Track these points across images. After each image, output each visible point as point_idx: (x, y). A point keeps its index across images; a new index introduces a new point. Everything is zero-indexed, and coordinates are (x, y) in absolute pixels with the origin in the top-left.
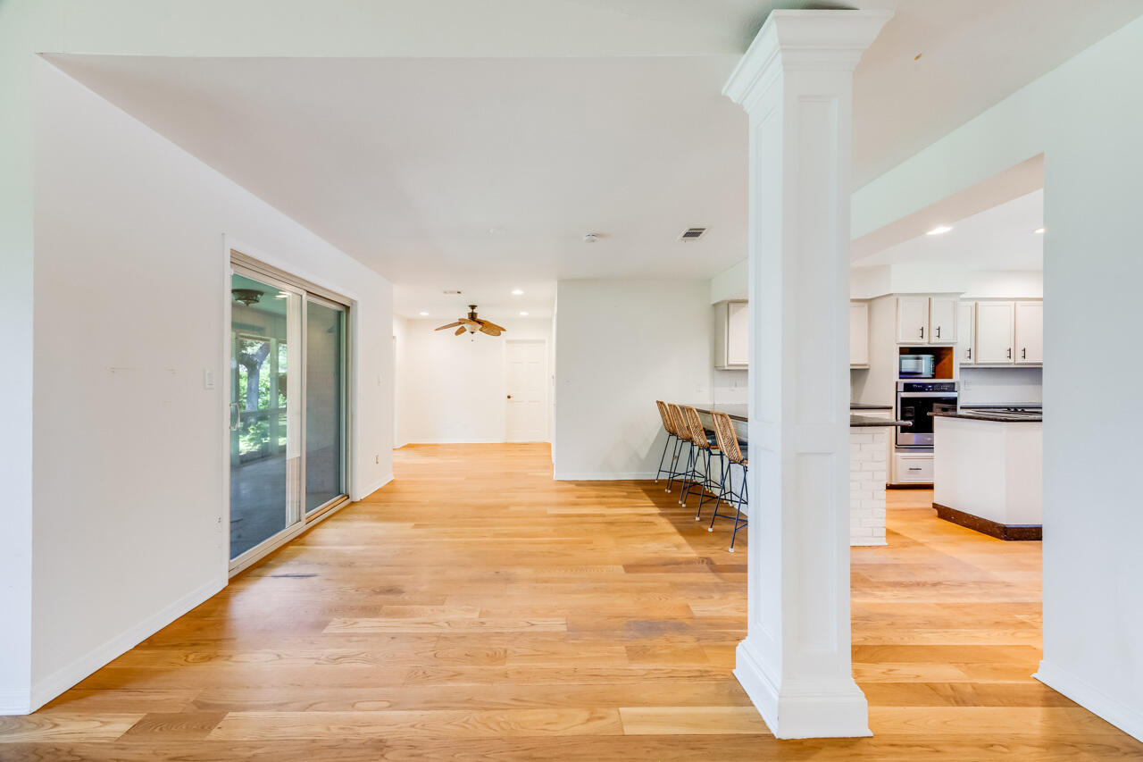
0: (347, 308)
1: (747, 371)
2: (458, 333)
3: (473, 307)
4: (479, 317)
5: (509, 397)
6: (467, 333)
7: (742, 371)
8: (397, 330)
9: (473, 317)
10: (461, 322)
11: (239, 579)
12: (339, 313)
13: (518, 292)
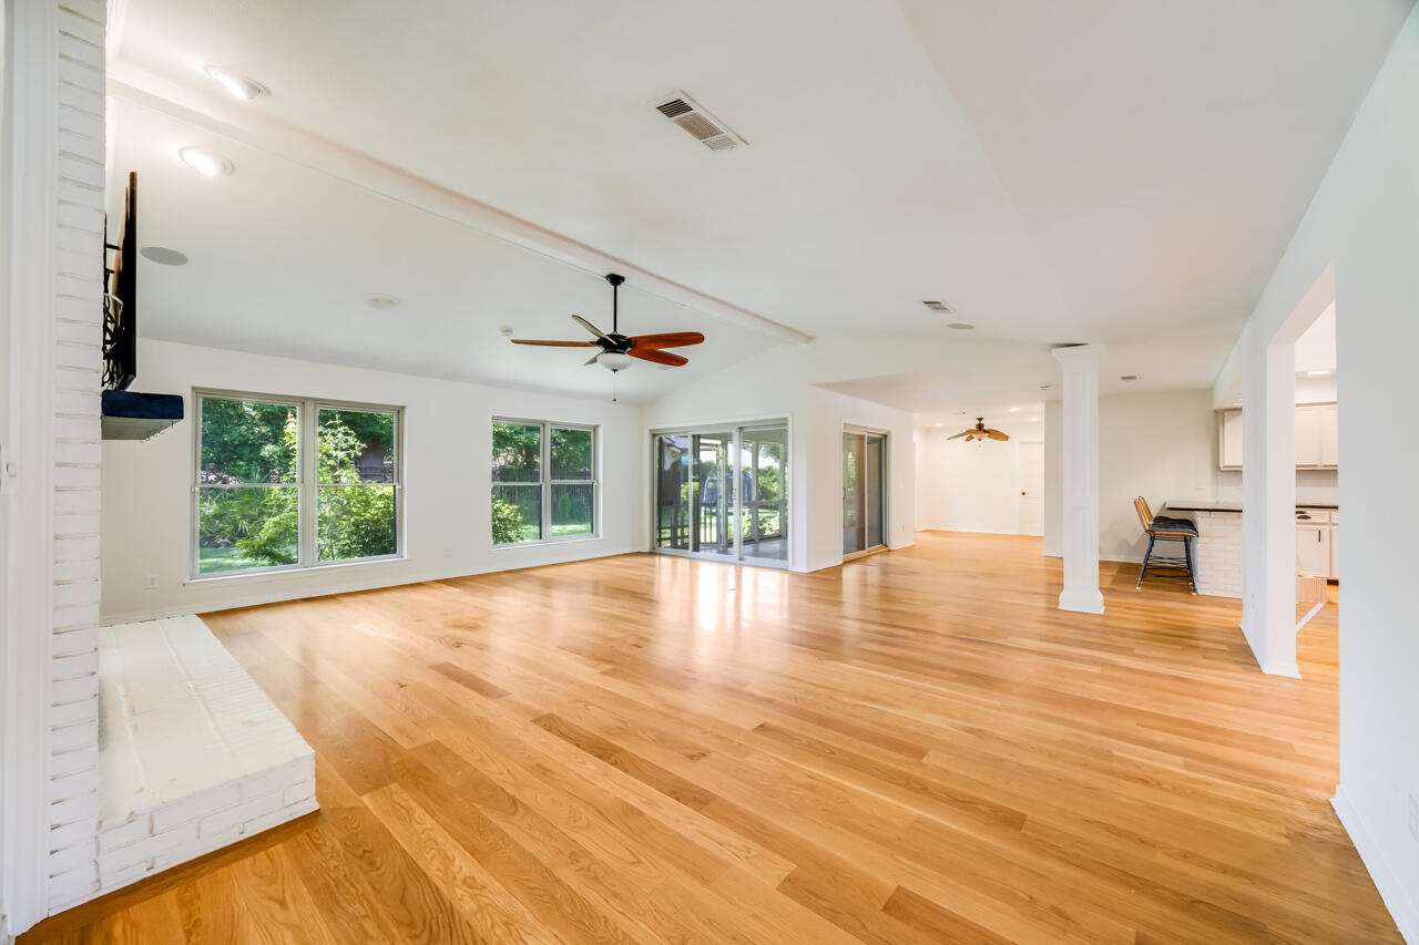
0: (886, 436)
1: (1241, 471)
2: (968, 440)
3: (980, 419)
4: (986, 428)
5: (1024, 494)
6: (975, 440)
7: (1236, 472)
8: (917, 439)
9: (980, 427)
10: (969, 431)
11: (846, 563)
12: (881, 439)
13: (1014, 410)
